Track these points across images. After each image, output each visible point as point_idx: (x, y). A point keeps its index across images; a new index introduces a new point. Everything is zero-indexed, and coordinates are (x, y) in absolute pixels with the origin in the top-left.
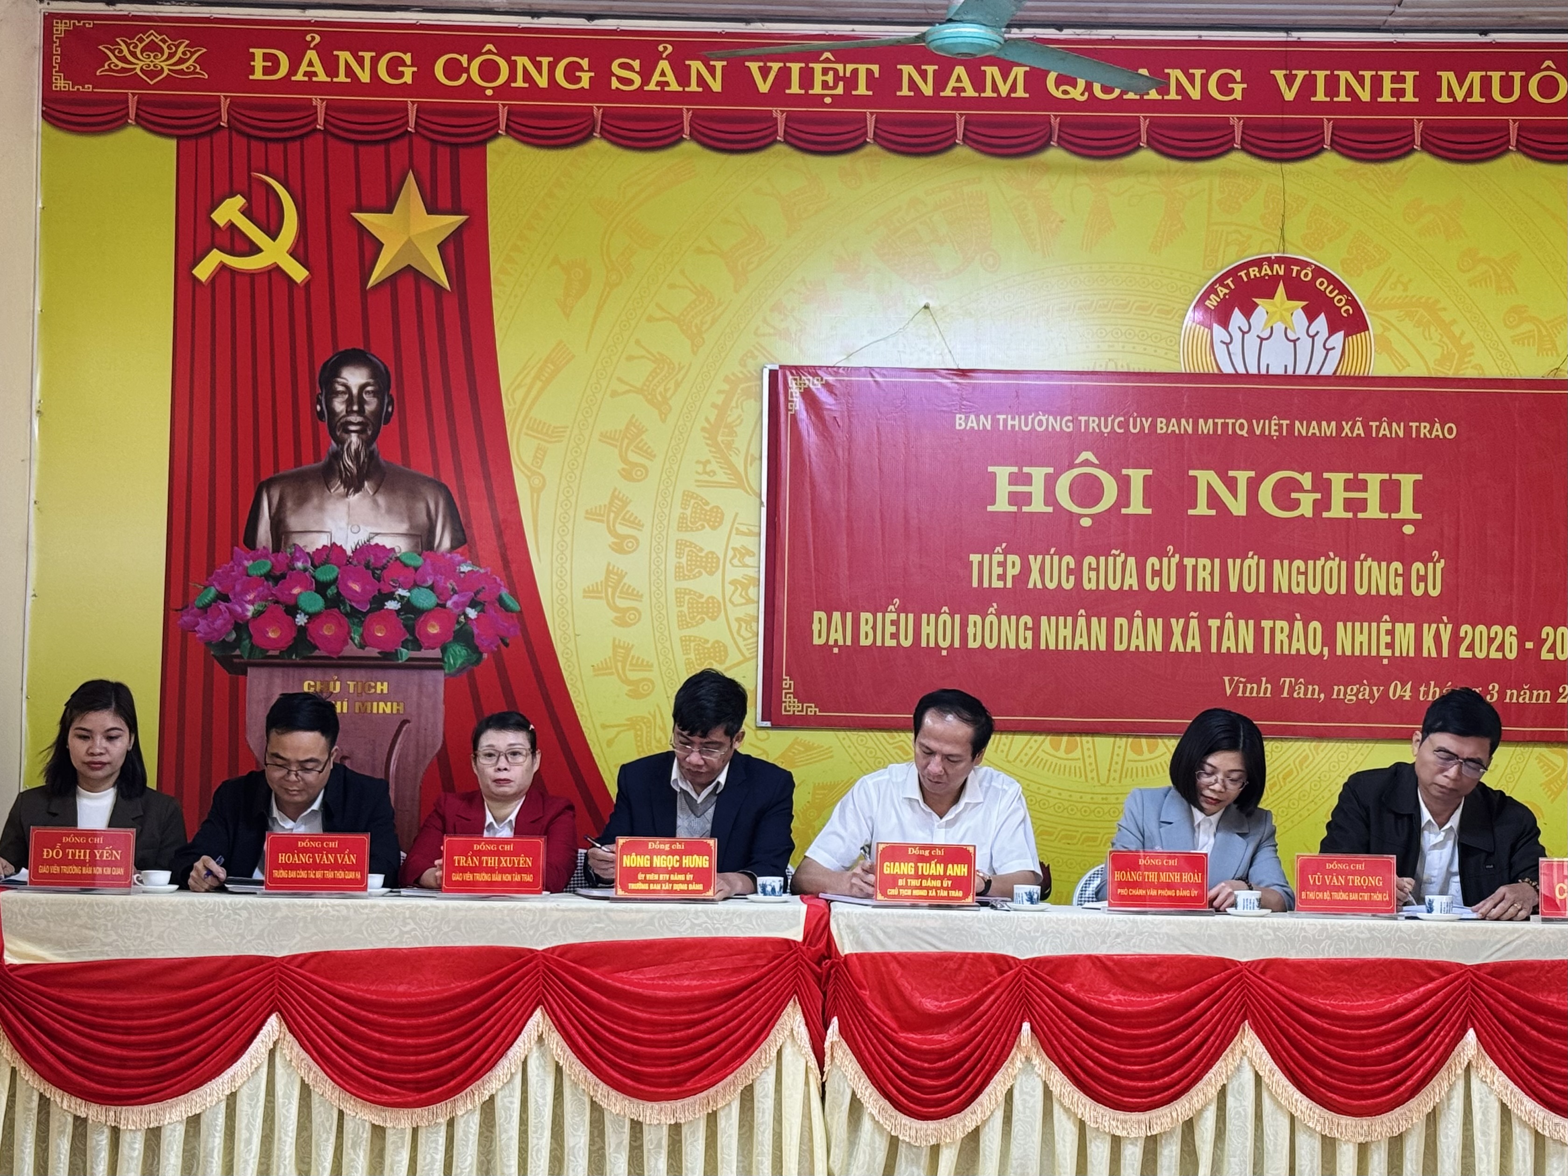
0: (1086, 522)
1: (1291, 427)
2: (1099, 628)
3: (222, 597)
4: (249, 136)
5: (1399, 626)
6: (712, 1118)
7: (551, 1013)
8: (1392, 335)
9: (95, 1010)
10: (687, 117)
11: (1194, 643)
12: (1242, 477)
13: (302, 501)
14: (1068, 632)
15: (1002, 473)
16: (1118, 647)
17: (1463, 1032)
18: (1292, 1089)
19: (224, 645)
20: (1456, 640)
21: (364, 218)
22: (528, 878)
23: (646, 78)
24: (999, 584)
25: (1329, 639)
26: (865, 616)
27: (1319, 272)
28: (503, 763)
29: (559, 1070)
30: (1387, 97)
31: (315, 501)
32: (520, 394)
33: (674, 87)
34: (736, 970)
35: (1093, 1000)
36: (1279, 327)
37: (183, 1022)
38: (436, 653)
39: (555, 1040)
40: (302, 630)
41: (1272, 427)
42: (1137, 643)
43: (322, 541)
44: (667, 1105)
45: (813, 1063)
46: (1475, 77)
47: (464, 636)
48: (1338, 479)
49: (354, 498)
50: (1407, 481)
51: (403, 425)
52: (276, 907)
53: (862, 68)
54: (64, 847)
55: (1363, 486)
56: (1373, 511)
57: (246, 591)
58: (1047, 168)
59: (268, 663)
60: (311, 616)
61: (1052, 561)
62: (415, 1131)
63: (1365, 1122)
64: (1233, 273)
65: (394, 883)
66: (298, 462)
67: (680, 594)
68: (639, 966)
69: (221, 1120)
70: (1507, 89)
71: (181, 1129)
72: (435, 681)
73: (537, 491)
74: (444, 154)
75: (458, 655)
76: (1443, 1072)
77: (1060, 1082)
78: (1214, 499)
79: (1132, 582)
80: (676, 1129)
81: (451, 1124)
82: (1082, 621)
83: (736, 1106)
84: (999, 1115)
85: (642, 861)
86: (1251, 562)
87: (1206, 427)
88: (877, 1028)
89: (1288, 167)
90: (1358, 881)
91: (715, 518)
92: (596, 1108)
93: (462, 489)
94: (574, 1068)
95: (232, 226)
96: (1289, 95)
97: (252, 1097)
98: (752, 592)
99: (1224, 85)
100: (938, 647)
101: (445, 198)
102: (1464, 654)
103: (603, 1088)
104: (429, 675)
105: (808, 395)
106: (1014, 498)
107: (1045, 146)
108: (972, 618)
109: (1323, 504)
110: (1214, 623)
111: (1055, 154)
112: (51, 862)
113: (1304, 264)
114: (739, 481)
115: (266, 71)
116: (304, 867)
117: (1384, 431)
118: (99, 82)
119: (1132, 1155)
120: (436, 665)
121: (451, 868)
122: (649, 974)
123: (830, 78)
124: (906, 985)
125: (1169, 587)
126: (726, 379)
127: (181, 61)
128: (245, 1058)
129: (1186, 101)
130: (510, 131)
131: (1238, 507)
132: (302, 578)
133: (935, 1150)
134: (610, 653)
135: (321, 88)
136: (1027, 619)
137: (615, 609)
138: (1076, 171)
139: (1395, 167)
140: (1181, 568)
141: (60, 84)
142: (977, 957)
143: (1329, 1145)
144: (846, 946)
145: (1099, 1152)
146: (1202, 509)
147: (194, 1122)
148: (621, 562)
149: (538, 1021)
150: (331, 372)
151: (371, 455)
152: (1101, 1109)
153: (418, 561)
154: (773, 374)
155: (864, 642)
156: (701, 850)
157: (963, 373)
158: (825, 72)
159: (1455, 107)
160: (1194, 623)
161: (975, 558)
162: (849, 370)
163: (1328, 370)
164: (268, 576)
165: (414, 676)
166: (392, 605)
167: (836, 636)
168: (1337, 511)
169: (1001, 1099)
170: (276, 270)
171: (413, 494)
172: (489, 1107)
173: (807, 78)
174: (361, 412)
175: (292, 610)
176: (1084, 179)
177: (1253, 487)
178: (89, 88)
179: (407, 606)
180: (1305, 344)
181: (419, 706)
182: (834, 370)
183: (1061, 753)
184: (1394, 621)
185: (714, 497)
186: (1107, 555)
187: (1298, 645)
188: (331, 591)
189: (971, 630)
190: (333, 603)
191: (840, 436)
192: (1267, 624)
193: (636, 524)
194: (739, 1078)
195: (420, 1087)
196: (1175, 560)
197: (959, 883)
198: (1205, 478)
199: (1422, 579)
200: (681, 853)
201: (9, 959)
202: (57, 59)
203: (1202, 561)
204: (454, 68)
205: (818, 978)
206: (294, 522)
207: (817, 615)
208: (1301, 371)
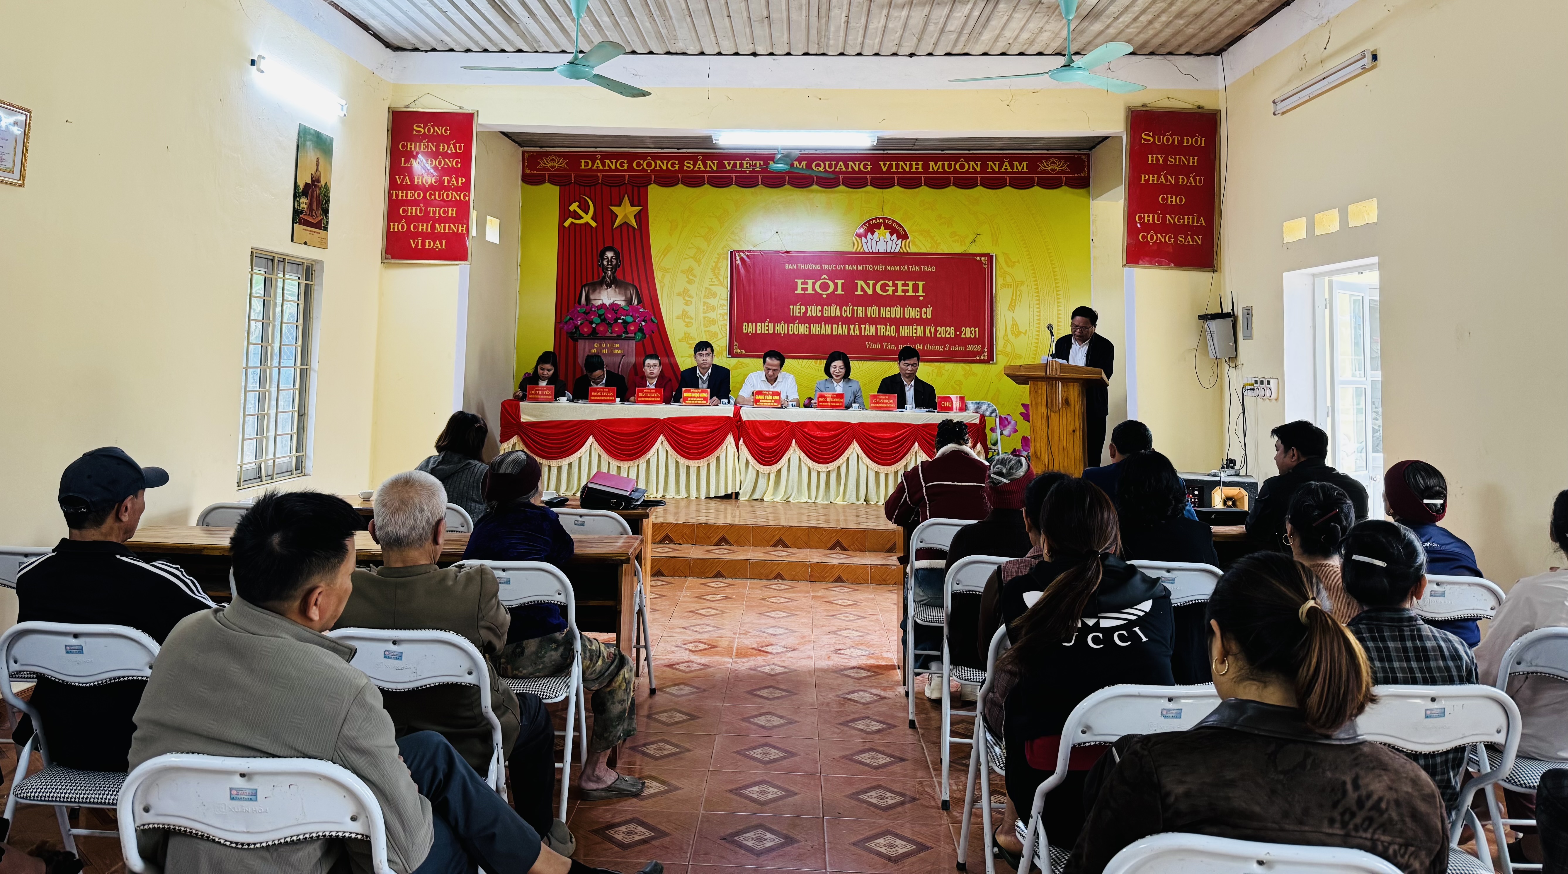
0: (824, 296)
1: (886, 268)
2: (828, 327)
3: (571, 319)
4: (580, 185)
5: (919, 327)
6: (708, 465)
7: (665, 436)
8: (916, 240)
9: (545, 434)
10: (706, 177)
11: (857, 332)
12: (871, 283)
13: (594, 291)
14: (819, 329)
15: (799, 282)
16: (834, 333)
17: (914, 444)
18: (867, 458)
19: (572, 333)
20: (936, 332)
21: (612, 208)
22: (659, 399)
23: (694, 166)
24: (799, 315)
25: (898, 331)
26: (759, 324)
27: (894, 221)
28: (652, 368)
29: (667, 451)
30: (914, 170)
31: (598, 291)
32: (657, 259)
33: (703, 168)
34: (715, 425)
35: (812, 433)
36: (882, 238)
37: (566, 438)
38: (633, 335)
39: (666, 443)
40: (594, 328)
41: (880, 268)
42: (840, 332)
43: (600, 302)
44: (696, 461)
45: (736, 450)
46: (940, 163)
47: (641, 330)
48: (900, 283)
49: (609, 290)
50: (921, 284)
51: (623, 268)
52: (591, 407)
53: (758, 163)
54: (536, 390)
55: (907, 285)
56: (911, 293)
57: (578, 317)
58: (813, 191)
59: (585, 338)
60: (597, 325)
61: (814, 308)
62: (629, 468)
63: (887, 467)
64: (868, 222)
65: (623, 401)
66: (593, 279)
67: (704, 317)
68: (688, 424)
69: (577, 464)
70: (950, 167)
71: (567, 466)
72: (633, 344)
73: (662, 287)
74: (636, 189)
75: (639, 336)
76: (909, 454)
77: (803, 456)
78: (863, 289)
79: (838, 314)
80: (699, 468)
81: (638, 466)
82: (823, 326)
83: (715, 461)
84: (787, 465)
85: (689, 395)
86: (874, 308)
87: (860, 268)
88: (753, 441)
89: (884, 190)
90: (886, 401)
91: (714, 295)
92: (677, 462)
93: (640, 287)
94: (671, 451)
95: (575, 211)
96: (885, 169)
97: (585, 458)
98: (725, 317)
99: (865, 166)
100: (780, 334)
101: (636, 202)
102: (938, 336)
103: (679, 456)
104: (631, 341)
105: (742, 259)
106: (803, 289)
107: (812, 185)
108: (791, 325)
109: (895, 291)
110: (863, 326)
111: (815, 187)
112: (533, 394)
113: (889, 219)
114: (721, 284)
115: (585, 166)
116: (599, 396)
117: (914, 269)
118: (537, 170)
119: (823, 476)
120: (633, 339)
121: (638, 397)
122: (691, 426)
123: (748, 165)
124: (761, 429)
125: (849, 316)
126: (718, 254)
127: (561, 164)
128: (584, 447)
129: (854, 171)
130: (655, 182)
131: (870, 292)
132: (594, 313)
133: (769, 474)
134: (683, 335)
135: (601, 171)
136: (807, 325)
137: (685, 322)
138: (821, 192)
139: (916, 190)
140: (853, 310)
141: (527, 171)
142: (781, 421)
143: (877, 473)
144: (744, 418)
145: (814, 475)
146: (859, 292)
147: (570, 465)
148: (687, 308)
149: (661, 438)
150: (603, 253)
151: (614, 277)
152: (815, 463)
153: (627, 308)
154: (731, 252)
155: (758, 332)
156: (705, 392)
157: (788, 252)
158: (747, 164)
159: (934, 173)
160: (857, 326)
161: (791, 307)
162: (754, 252)
163: (897, 251)
164: (584, 313)
165: (626, 342)
166: (620, 321)
167: (750, 330)
168: (900, 293)
169: (787, 460)
170: (587, 223)
171: (626, 289)
172: (648, 462)
173: (741, 165)
174: (611, 265)
175: (592, 322)
176: (824, 195)
177: (874, 285)
178: (535, 172)
179: (624, 321)
180: (890, 243)
181: (628, 351)
182: (749, 251)
183: (818, 365)
184: (917, 326)
185: (714, 289)
186: (831, 306)
187: (888, 333)
188: (603, 317)
189: (790, 328)
190: (603, 320)
191: (751, 271)
192: (879, 327)
193: (691, 297)
194: (716, 454)
195: (630, 455)
196: (851, 307)
197: (776, 401)
198: (860, 283)
199: (925, 313)
200: (700, 393)
201: (522, 420)
202: (526, 164)
203: (859, 308)
204: (639, 165)
205: (737, 427)
206: (592, 297)
207: (745, 324)
208: (889, 251)
